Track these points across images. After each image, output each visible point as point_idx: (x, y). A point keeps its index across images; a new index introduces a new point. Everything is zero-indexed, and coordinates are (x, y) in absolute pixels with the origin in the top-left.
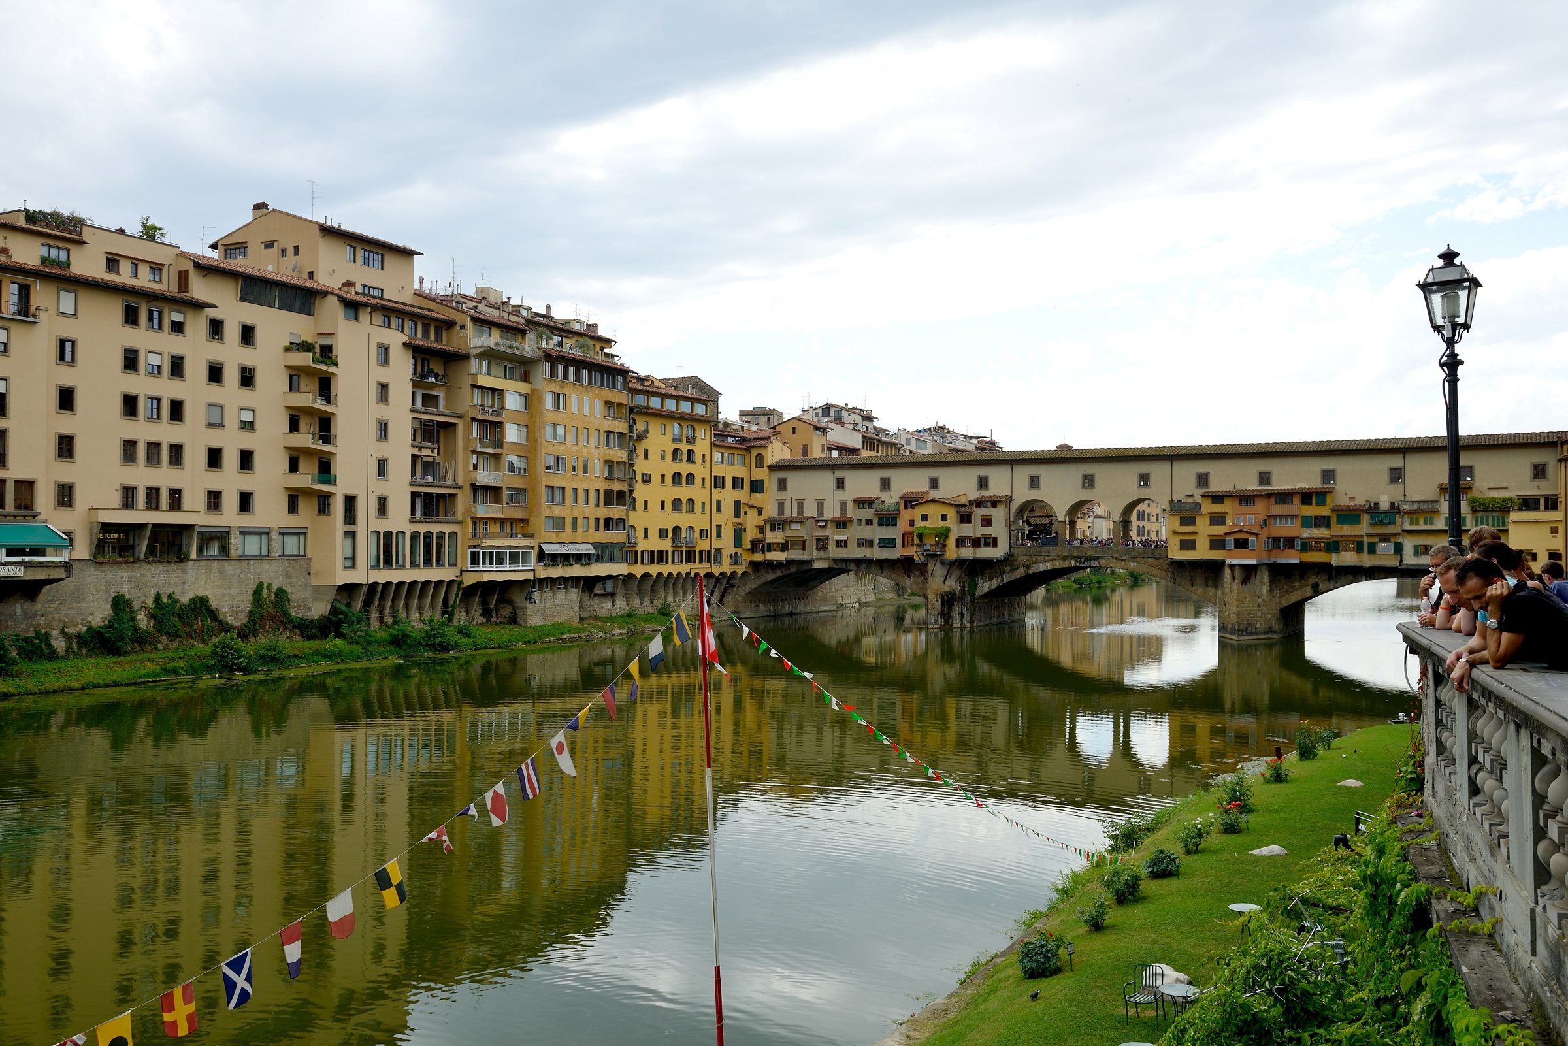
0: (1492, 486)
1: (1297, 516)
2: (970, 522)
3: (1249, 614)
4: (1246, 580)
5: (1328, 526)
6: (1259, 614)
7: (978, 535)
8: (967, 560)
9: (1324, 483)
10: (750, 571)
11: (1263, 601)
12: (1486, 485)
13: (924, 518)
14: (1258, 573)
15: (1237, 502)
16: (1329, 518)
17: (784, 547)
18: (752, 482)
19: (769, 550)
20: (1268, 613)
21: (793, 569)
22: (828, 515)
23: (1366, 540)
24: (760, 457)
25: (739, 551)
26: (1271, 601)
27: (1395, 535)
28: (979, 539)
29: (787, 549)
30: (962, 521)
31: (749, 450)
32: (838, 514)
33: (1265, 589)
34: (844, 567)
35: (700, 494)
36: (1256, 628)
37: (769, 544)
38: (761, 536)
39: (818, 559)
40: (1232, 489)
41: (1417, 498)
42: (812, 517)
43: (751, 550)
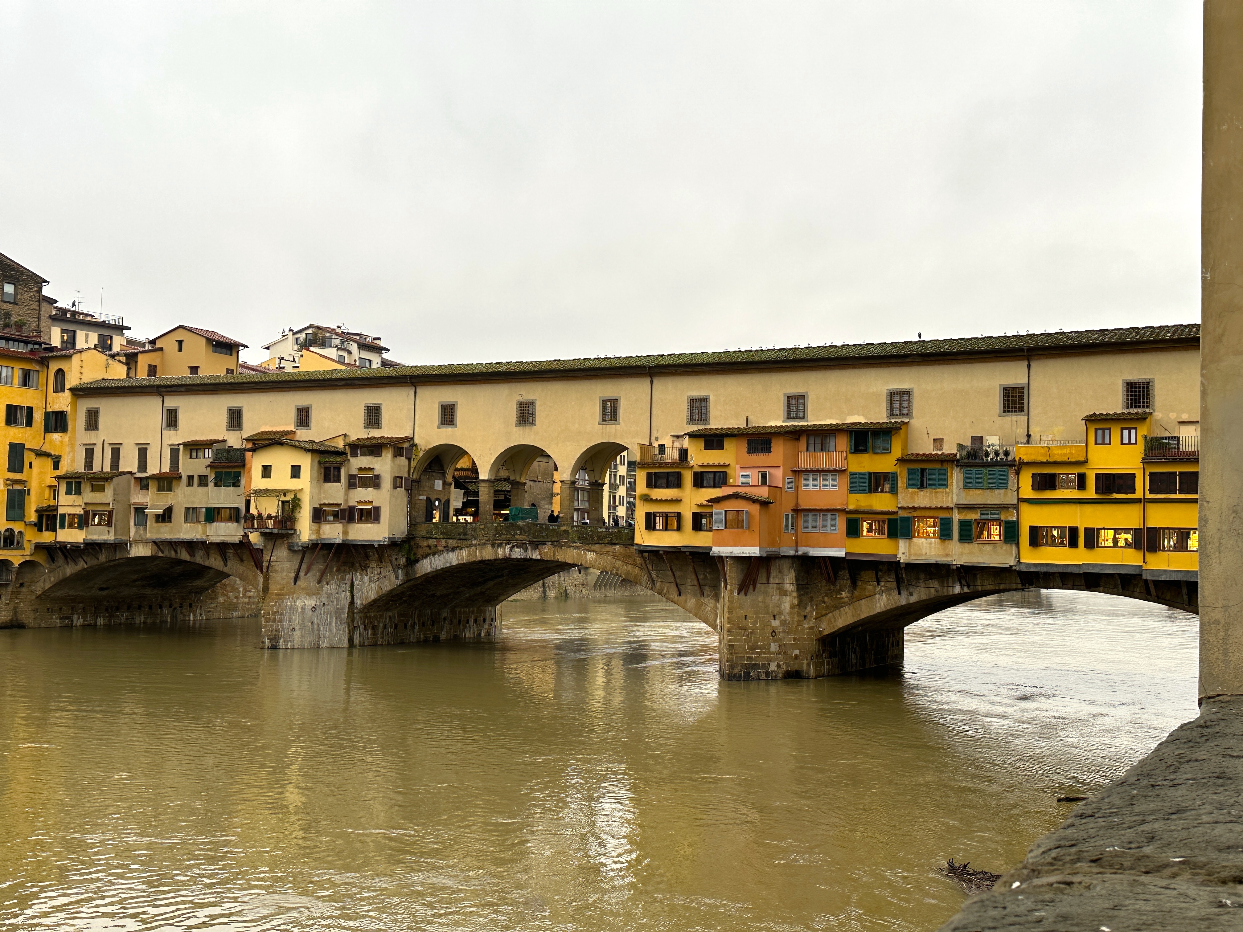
0: (1185, 417)
1: (842, 471)
2: (338, 480)
3: (753, 648)
4: (745, 587)
5: (894, 490)
6: (774, 647)
7: (352, 503)
8: (332, 545)
9: (891, 414)
10: (38, 559)
11: (783, 623)
12: (1173, 416)
13: (267, 471)
14: (774, 573)
15: (743, 446)
16: (894, 474)
17: (83, 521)
18: (47, 414)
19: (62, 527)
20: (794, 646)
21: (103, 558)
22: (153, 469)
23: (957, 517)
24: (60, 373)
25: (17, 527)
26: (799, 623)
27: (1005, 507)
28: (352, 509)
29: (87, 524)
30: (327, 479)
31: (44, 362)
32: (166, 469)
33: (787, 603)
34: (173, 554)
36: (768, 674)
37: (63, 516)
38: (52, 503)
39: (136, 542)
40: (743, 425)
41: (1047, 440)
42: (131, 473)
43: (35, 525)
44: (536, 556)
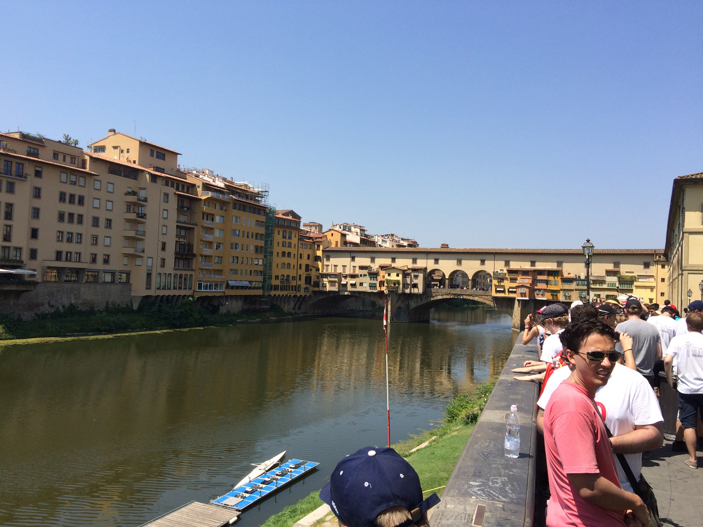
0: (627, 271)
1: (545, 280)
2: (408, 277)
7: (412, 283)
8: (407, 294)
9: (558, 267)
10: (312, 295)
12: (624, 270)
13: (389, 275)
15: (522, 273)
18: (315, 257)
21: (332, 295)
22: (347, 272)
23: (574, 291)
24: (319, 246)
25: (308, 286)
30: (405, 277)
31: (314, 243)
32: (352, 272)
34: (354, 294)
35: (292, 261)
38: (318, 280)
39: (342, 291)
40: (519, 268)
41: (596, 275)
42: (341, 273)
43: (312, 286)
44: (462, 297)
